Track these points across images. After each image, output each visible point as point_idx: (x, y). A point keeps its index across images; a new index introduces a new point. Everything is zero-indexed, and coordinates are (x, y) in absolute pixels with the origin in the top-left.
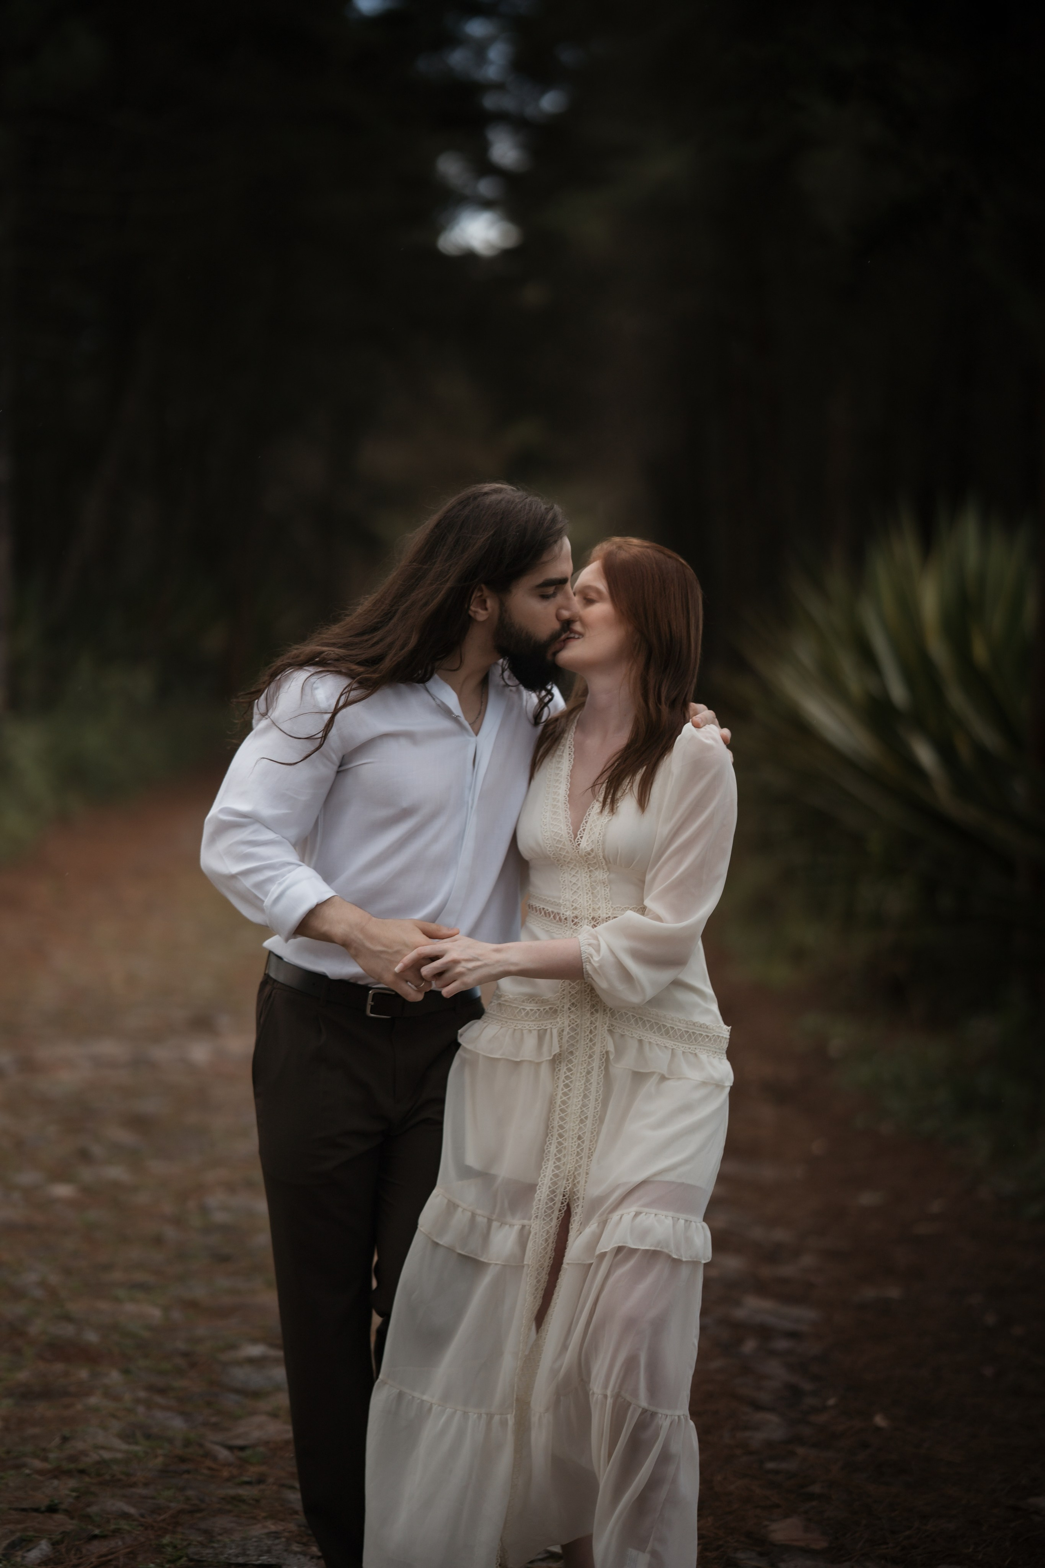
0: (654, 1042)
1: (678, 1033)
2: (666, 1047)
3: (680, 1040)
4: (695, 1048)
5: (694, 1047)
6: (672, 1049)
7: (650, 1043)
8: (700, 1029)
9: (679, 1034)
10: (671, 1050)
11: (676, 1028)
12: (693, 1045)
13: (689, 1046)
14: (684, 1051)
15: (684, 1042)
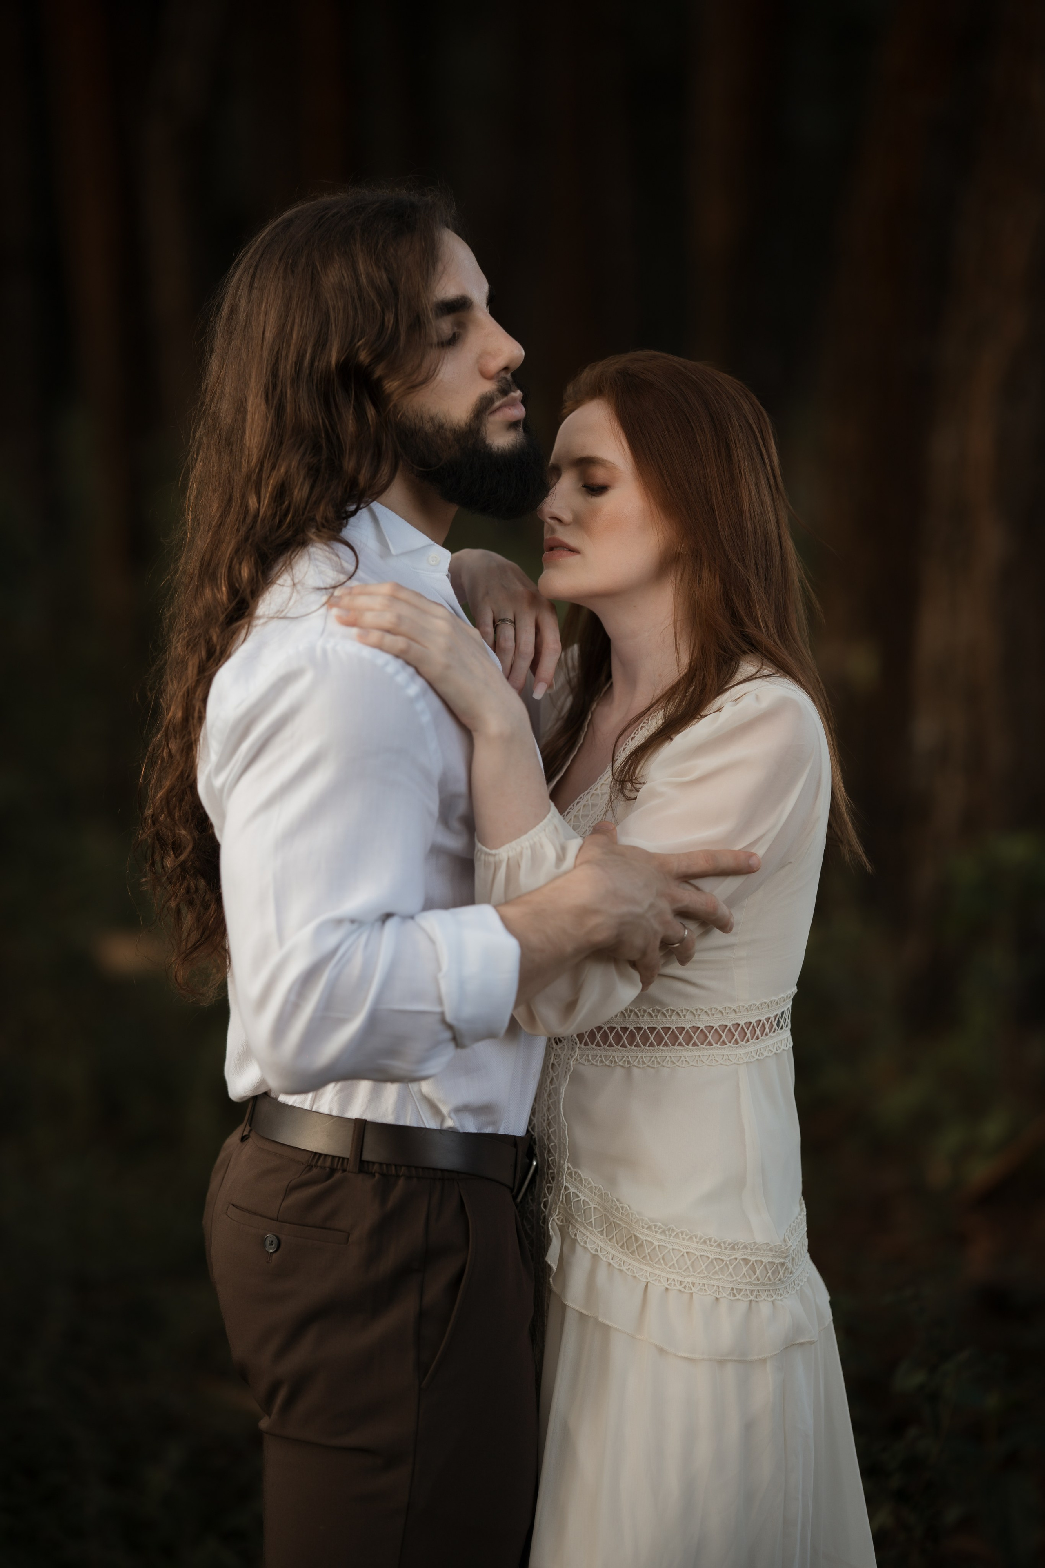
0: (616, 1266)
1: (659, 1254)
2: (635, 1277)
3: (664, 1266)
4: (694, 1284)
5: (690, 1280)
6: (647, 1283)
7: (610, 1264)
8: (705, 1247)
9: (660, 1256)
10: (645, 1284)
11: (656, 1243)
12: (687, 1276)
13: (680, 1279)
14: (668, 1287)
15: (671, 1270)
